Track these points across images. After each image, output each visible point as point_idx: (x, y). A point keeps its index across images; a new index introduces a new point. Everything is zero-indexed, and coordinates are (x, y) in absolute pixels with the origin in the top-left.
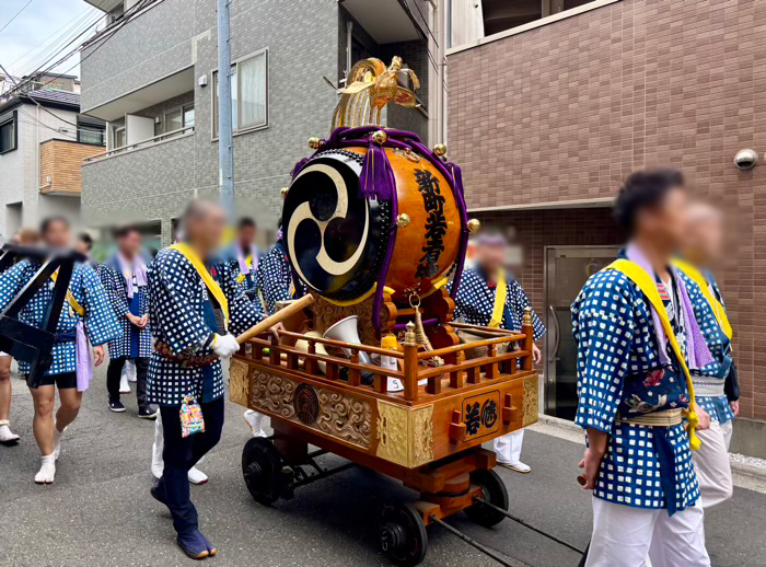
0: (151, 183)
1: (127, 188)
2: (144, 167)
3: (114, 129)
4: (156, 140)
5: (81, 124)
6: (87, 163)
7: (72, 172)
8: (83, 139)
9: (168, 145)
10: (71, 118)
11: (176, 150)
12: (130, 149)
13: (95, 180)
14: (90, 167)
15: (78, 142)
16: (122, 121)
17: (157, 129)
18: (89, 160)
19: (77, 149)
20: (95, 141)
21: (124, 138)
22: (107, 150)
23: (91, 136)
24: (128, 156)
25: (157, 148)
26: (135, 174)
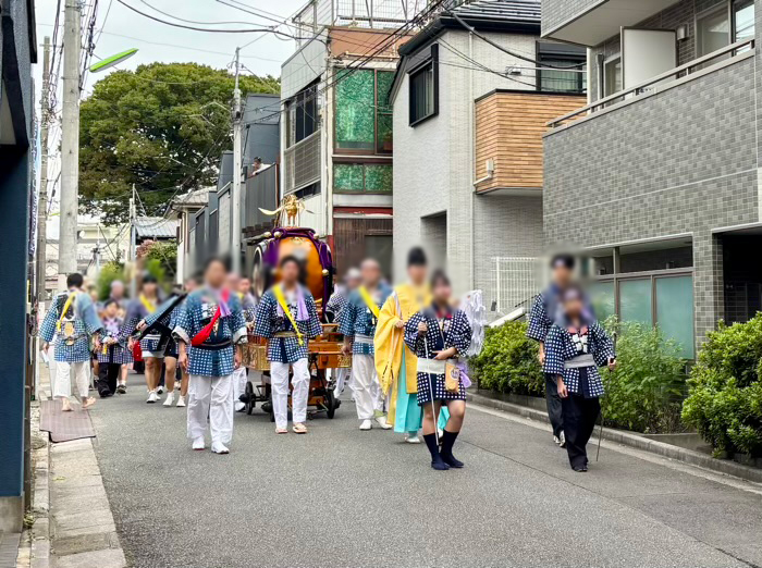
0: (671, 162)
1: (625, 174)
2: (656, 131)
3: (601, 59)
4: (679, 75)
5: (543, 58)
6: (553, 130)
7: (530, 150)
8: (548, 85)
9: (702, 83)
10: (526, 47)
11: (719, 90)
12: (630, 98)
13: (568, 163)
14: (558, 138)
15: (539, 92)
16: (614, 42)
17: (682, 51)
18: (556, 124)
19: (537, 105)
20: (568, 86)
21: (619, 77)
22: (589, 104)
23: (561, 78)
24: (625, 112)
25: (681, 92)
26: (640, 145)
